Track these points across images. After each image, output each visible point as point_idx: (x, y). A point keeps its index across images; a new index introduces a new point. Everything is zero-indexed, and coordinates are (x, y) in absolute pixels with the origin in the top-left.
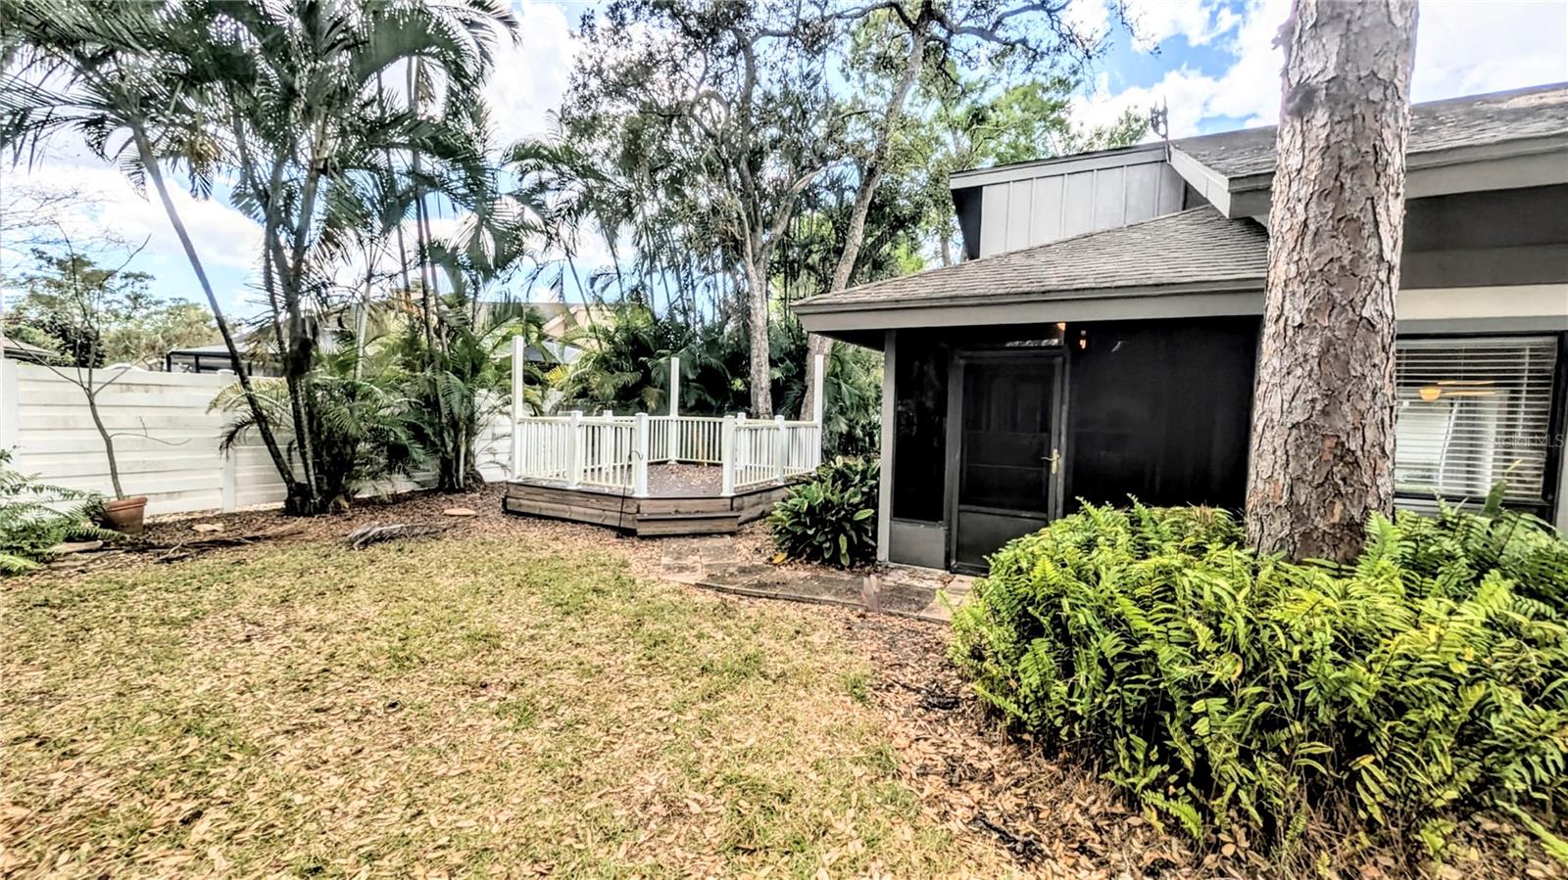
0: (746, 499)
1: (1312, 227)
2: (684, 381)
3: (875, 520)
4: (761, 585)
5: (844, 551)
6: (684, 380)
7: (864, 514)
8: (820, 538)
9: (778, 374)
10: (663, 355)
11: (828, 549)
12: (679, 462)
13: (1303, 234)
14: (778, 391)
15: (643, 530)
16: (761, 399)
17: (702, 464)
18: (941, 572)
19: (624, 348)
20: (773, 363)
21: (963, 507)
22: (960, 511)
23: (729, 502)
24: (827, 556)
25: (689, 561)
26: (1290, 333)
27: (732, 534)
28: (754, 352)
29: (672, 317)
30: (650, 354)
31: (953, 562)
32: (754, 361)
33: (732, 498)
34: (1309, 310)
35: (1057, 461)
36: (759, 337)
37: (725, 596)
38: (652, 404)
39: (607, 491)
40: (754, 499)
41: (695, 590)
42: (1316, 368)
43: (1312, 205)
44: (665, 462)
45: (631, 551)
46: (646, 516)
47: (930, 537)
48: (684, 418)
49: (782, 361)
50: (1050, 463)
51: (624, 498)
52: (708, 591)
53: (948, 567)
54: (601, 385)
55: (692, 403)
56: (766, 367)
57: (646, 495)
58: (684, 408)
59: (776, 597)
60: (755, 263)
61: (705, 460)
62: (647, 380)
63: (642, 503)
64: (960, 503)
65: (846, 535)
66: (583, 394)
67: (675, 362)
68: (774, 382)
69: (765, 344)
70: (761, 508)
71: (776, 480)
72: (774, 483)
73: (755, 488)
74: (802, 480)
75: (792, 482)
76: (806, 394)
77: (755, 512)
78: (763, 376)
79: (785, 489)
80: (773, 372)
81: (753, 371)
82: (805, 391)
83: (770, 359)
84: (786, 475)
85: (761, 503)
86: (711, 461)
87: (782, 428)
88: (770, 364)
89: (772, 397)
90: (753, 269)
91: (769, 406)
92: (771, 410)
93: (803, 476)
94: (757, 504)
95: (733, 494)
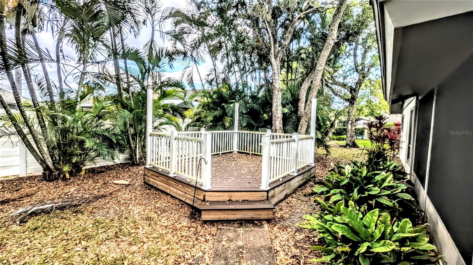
0: (276, 189)
2: (241, 114)
9: (286, 110)
10: (232, 103)
12: (239, 152)
14: (285, 119)
16: (277, 123)
17: (249, 154)
19: (217, 100)
20: (284, 106)
23: (265, 194)
28: (275, 100)
29: (237, 87)
30: (227, 102)
32: (274, 105)
33: (268, 192)
36: (277, 93)
38: (227, 124)
40: (281, 188)
44: (232, 152)
48: (241, 132)
49: (288, 104)
51: (196, 188)
54: (206, 117)
55: (244, 124)
56: (280, 108)
58: (241, 127)
60: (276, 58)
61: (250, 152)
62: (225, 114)
63: (207, 193)
66: (198, 120)
67: (237, 105)
68: (284, 114)
69: (280, 96)
70: (285, 192)
71: (293, 172)
72: (291, 174)
73: (281, 179)
74: (307, 169)
75: (302, 172)
76: (302, 120)
77: (282, 196)
78: (279, 111)
79: (298, 177)
80: (283, 109)
81: (273, 109)
82: (299, 119)
83: (282, 104)
84: (297, 168)
85: (285, 189)
86: (253, 153)
87: (296, 140)
88: (282, 106)
89: (283, 122)
90: (274, 61)
91: (281, 126)
92: (282, 128)
93: (307, 166)
94: (283, 191)
95: (269, 188)
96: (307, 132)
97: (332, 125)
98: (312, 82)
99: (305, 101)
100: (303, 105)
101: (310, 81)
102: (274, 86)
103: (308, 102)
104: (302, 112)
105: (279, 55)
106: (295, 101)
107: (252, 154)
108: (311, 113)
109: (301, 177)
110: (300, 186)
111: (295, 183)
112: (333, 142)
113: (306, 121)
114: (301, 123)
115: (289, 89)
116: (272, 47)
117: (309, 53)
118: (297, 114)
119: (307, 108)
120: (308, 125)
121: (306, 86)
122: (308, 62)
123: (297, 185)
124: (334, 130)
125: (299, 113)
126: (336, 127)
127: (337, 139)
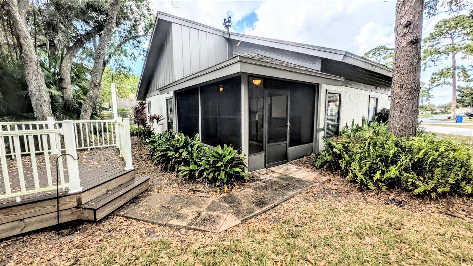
15: (99, 216)
18: (263, 170)
22: (268, 146)
27: (147, 190)
31: (267, 164)
33: (135, 170)
46: (95, 204)
47: (260, 158)
50: (287, 125)
53: (265, 167)
63: (83, 195)
64: (268, 143)
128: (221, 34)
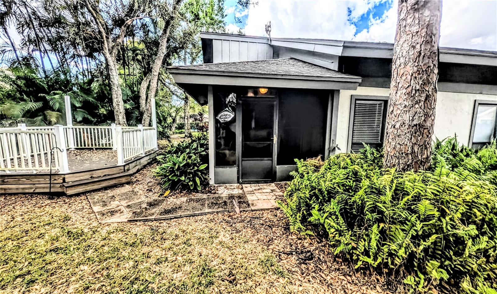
0: (130, 165)
1: (423, 54)
3: (207, 168)
4: (167, 212)
5: (199, 185)
6: (74, 108)
7: (203, 167)
8: (187, 181)
9: (128, 106)
11: (192, 185)
12: (76, 149)
13: (419, 56)
14: (128, 114)
15: (70, 192)
16: (121, 118)
17: (92, 149)
18: (236, 185)
20: (125, 102)
21: (243, 159)
22: (242, 160)
23: (122, 168)
24: (191, 188)
25: (113, 205)
26: (414, 92)
27: (128, 183)
28: (114, 96)
31: (240, 180)
32: (115, 101)
33: (124, 166)
34: (422, 84)
35: (275, 139)
36: (116, 89)
37: (150, 223)
38: (54, 121)
39: (35, 172)
40: (133, 164)
41: (129, 224)
42: (423, 105)
43: (423, 46)
45: (66, 206)
46: (71, 184)
47: (231, 172)
48: (77, 127)
49: (129, 101)
50: (273, 139)
51: (50, 175)
52: (138, 223)
53: (238, 182)
55: (79, 119)
56: (122, 103)
57: (67, 171)
58: (76, 122)
59: (181, 217)
60: (110, 54)
63: (66, 176)
64: (242, 157)
65: (198, 177)
67: (67, 97)
68: (126, 110)
69: (120, 92)
70: (137, 167)
71: (142, 154)
72: (140, 155)
73: (133, 159)
74: (152, 152)
75: (148, 154)
76: (144, 115)
77: (135, 170)
78: (120, 107)
79: (146, 157)
80: (125, 105)
81: (114, 104)
82: (142, 114)
83: (123, 100)
84: (145, 151)
85: (137, 165)
86: (97, 147)
87: (142, 130)
88: (124, 102)
89: (126, 116)
90: (109, 56)
91: (125, 120)
92: (126, 122)
93: (152, 150)
94: (135, 166)
95: (125, 164)
96: (150, 125)
97: (174, 120)
98: (150, 82)
99: (145, 98)
100: (144, 102)
101: (148, 81)
102: (112, 81)
103: (149, 100)
104: (143, 108)
105: (114, 51)
106: (136, 98)
107: (96, 149)
108: (151, 109)
109: (148, 158)
110: (148, 164)
111: (144, 161)
112: (176, 135)
113: (148, 116)
114: (144, 118)
115: (128, 85)
116: (105, 42)
117: (145, 55)
118: (139, 110)
119: (148, 105)
120: (150, 120)
121: (144, 85)
122: (144, 64)
123: (146, 163)
124: (176, 125)
125: (141, 109)
126: (178, 122)
127: (179, 133)
128: (265, 41)
